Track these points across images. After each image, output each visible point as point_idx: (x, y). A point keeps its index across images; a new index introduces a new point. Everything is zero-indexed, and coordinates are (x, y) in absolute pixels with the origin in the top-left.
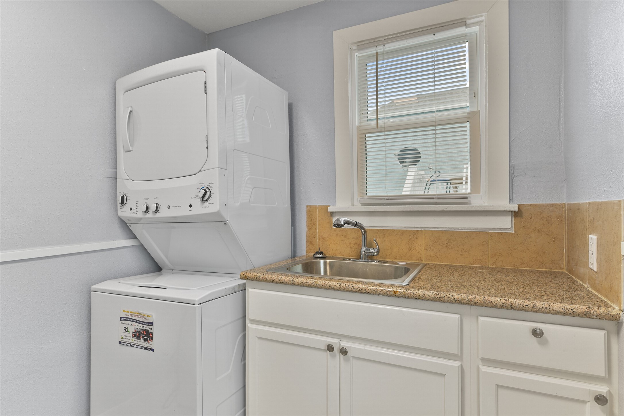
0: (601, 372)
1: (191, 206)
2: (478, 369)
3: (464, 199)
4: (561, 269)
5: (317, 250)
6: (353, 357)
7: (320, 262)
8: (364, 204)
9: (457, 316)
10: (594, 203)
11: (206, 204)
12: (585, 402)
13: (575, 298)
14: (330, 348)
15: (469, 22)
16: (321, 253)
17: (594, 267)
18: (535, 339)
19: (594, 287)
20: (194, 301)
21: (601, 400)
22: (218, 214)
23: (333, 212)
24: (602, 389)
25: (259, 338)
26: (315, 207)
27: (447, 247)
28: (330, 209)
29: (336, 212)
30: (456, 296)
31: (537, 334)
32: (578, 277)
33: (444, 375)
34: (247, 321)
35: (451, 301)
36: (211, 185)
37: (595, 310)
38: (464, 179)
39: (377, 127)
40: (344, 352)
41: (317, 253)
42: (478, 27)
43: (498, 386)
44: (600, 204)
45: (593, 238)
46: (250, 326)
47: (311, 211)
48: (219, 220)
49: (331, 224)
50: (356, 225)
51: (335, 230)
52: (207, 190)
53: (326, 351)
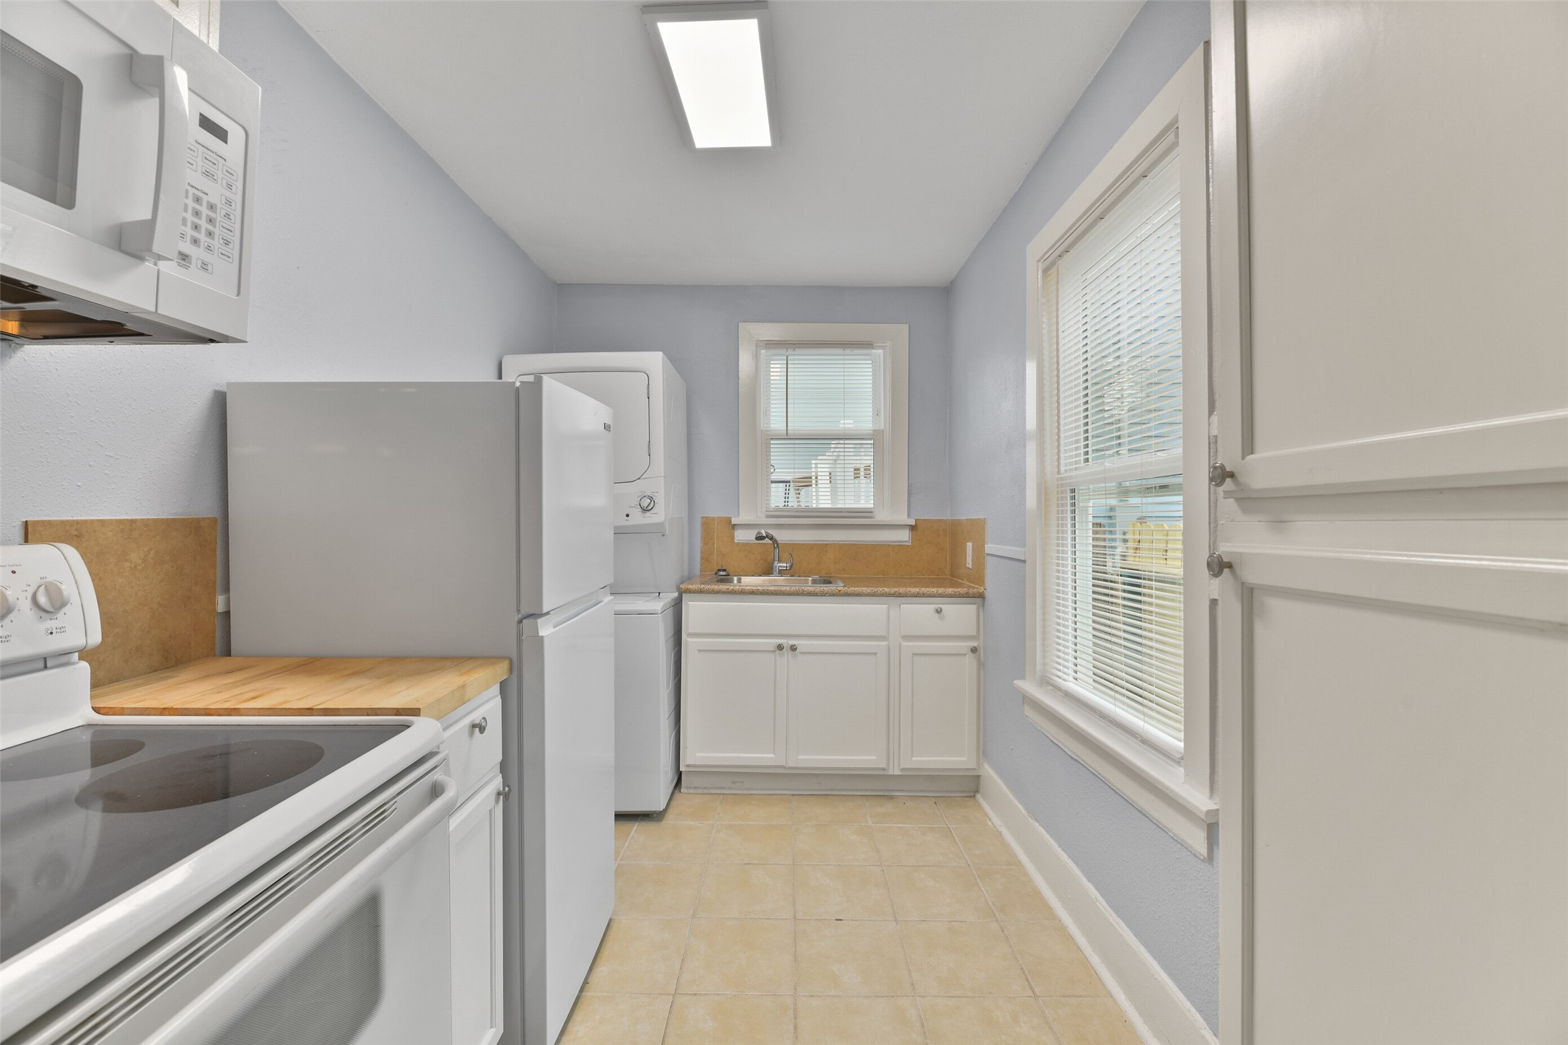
0: (974, 633)
1: (627, 516)
2: (900, 645)
3: (867, 513)
4: (946, 575)
5: (720, 568)
6: (801, 653)
7: (733, 579)
8: (768, 517)
9: (886, 606)
10: (970, 519)
11: (648, 514)
12: (965, 655)
13: (960, 585)
14: (780, 647)
15: (875, 344)
16: (725, 570)
17: (970, 565)
18: (937, 614)
19: (969, 581)
20: (657, 610)
21: (974, 650)
22: (661, 524)
23: (734, 525)
24: (975, 644)
25: (699, 651)
26: (713, 519)
28: (734, 521)
29: (739, 525)
30: (886, 590)
31: (939, 611)
32: (959, 578)
33: (876, 654)
34: (684, 636)
35: (882, 595)
36: (655, 494)
37: (971, 591)
38: (814, 478)
39: (787, 435)
40: (793, 648)
41: (719, 570)
42: (882, 351)
43: (913, 654)
44: (974, 520)
45: (969, 545)
46: (690, 640)
47: (707, 523)
48: (657, 531)
49: (733, 538)
50: (772, 538)
51: (738, 544)
52: (651, 498)
53: (774, 651)
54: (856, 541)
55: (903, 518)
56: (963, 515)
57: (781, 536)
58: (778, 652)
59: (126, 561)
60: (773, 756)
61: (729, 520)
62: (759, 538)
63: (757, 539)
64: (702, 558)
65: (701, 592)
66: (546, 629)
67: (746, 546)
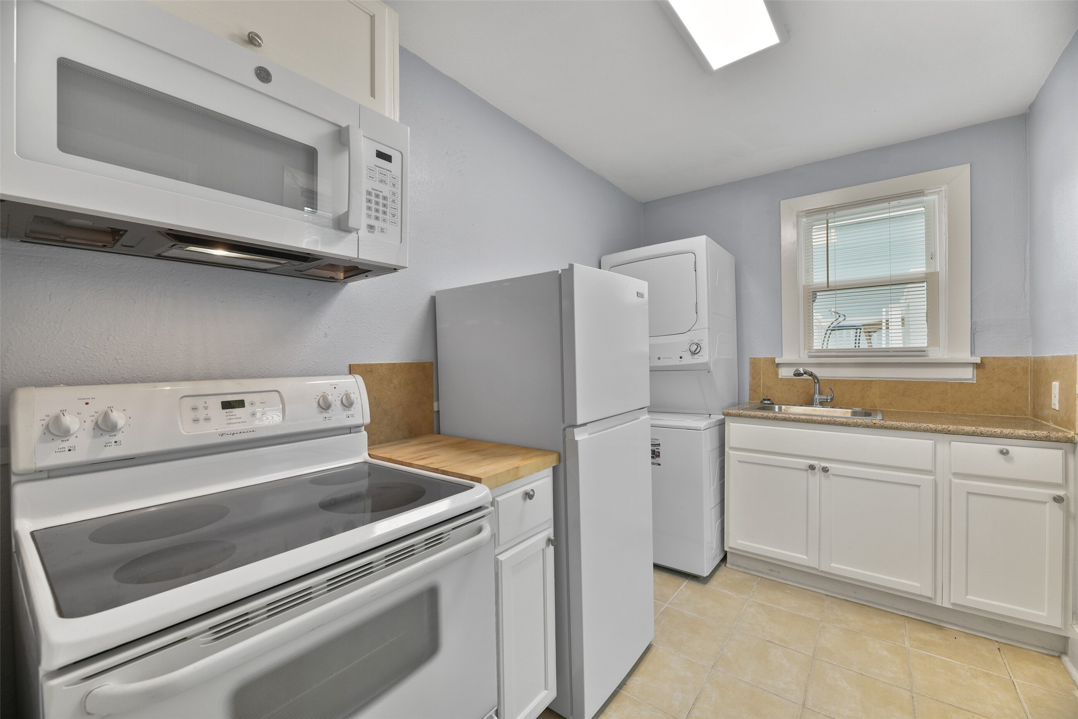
0: (1059, 480)
1: (681, 358)
2: (951, 481)
3: (921, 352)
4: (1026, 415)
5: (765, 398)
6: (833, 474)
7: (775, 407)
8: (810, 357)
9: (932, 441)
10: (1057, 356)
11: (696, 356)
12: (1046, 503)
14: (812, 467)
15: (926, 192)
16: (769, 400)
17: (1057, 406)
18: (1002, 456)
19: (1056, 423)
20: (701, 427)
21: (1058, 500)
22: (706, 364)
23: (778, 364)
24: (1061, 493)
25: (739, 461)
26: (760, 359)
27: (903, 395)
28: (777, 361)
29: (782, 364)
30: (931, 426)
31: (1004, 453)
32: (1043, 419)
33: (919, 486)
34: (727, 449)
35: (926, 431)
36: (701, 341)
37: (1053, 435)
38: (884, 324)
39: (828, 286)
40: (825, 470)
41: (764, 400)
42: (937, 196)
43: (968, 493)
44: (1061, 357)
45: (1056, 385)
46: (731, 452)
47: (754, 362)
48: (705, 369)
49: (777, 374)
50: (811, 375)
51: (781, 379)
52: (698, 345)
53: (807, 470)
54: (905, 378)
55: (965, 356)
56: (1049, 352)
57: (820, 373)
58: (809, 471)
59: (391, 383)
60: (805, 557)
61: (773, 360)
62: (798, 374)
63: (795, 375)
64: (750, 390)
65: (739, 416)
66: (580, 436)
67: (788, 380)
